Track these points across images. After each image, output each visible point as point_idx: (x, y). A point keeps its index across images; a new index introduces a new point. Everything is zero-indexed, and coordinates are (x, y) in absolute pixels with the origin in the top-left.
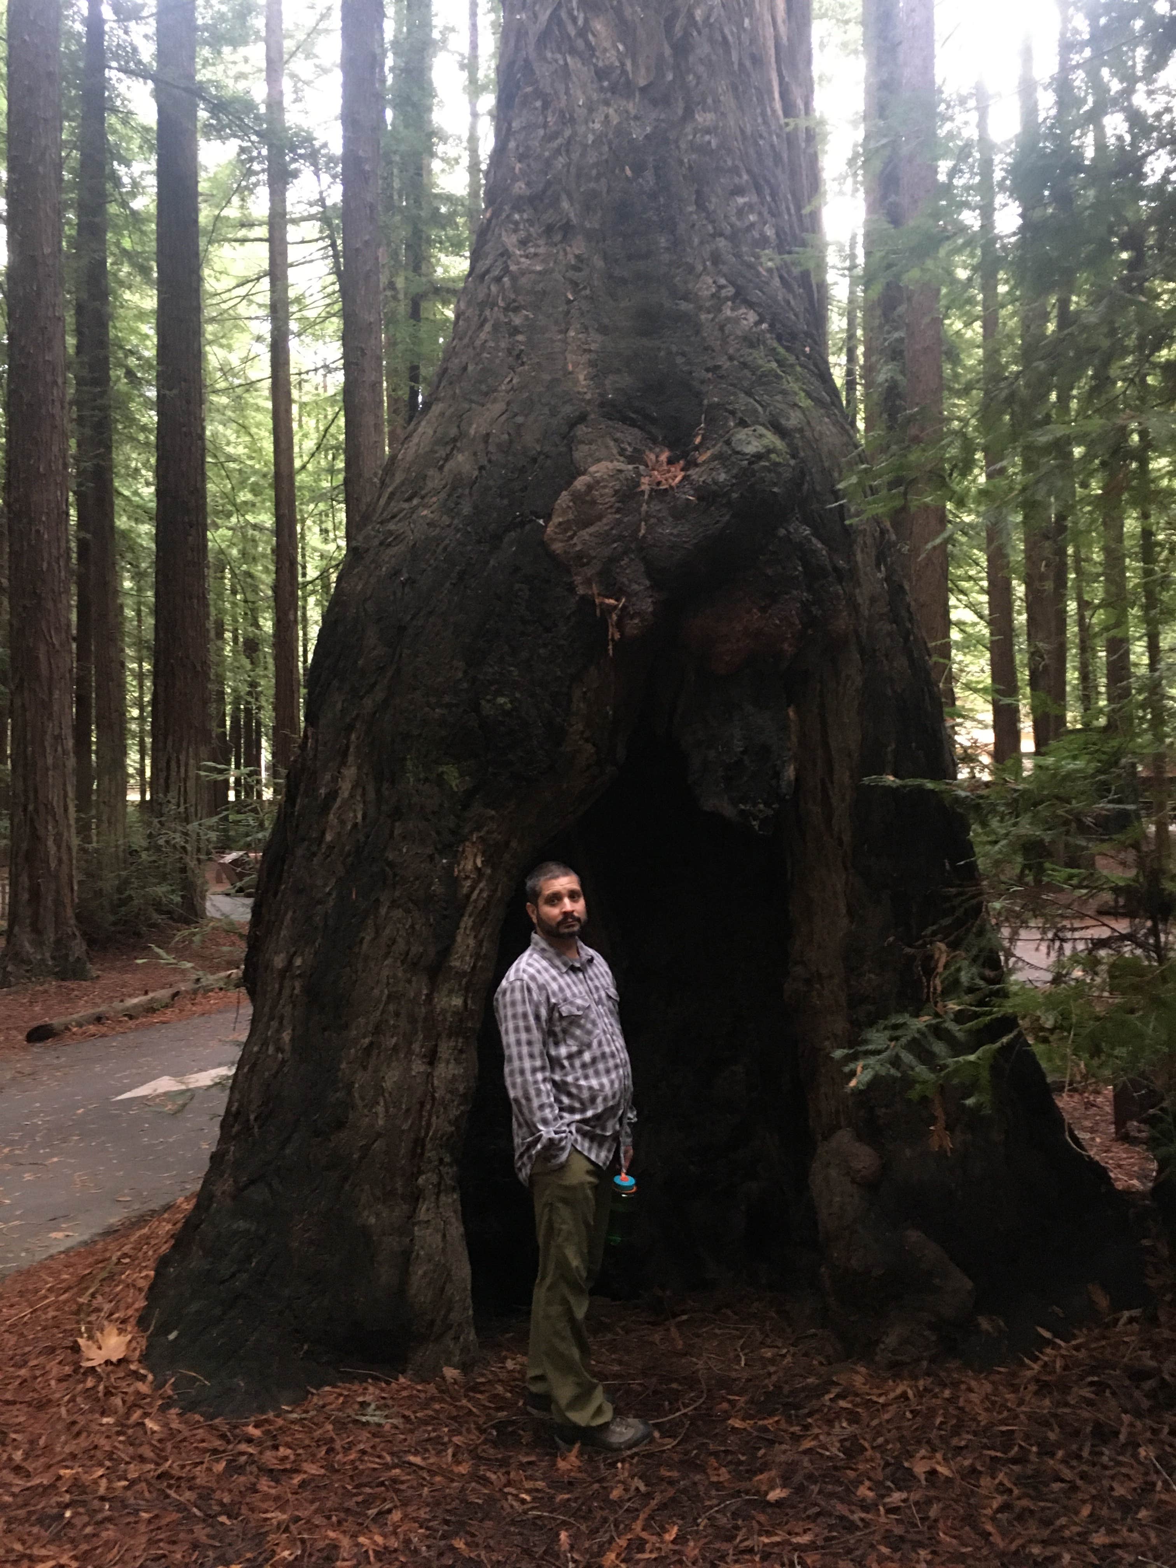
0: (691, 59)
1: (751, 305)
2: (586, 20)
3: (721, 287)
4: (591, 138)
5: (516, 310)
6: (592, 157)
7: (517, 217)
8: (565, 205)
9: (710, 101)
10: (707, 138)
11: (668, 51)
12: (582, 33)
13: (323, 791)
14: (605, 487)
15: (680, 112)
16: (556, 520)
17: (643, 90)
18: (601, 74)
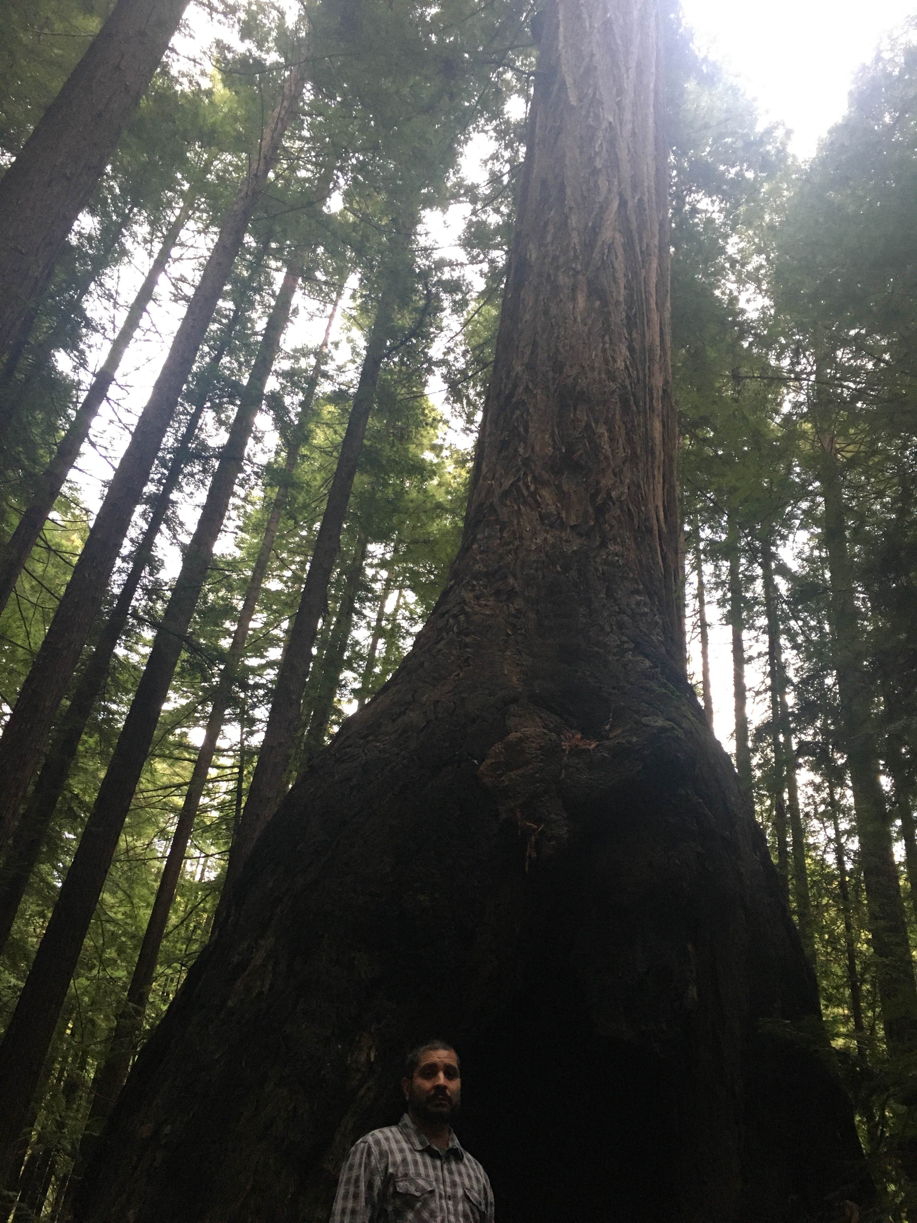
0: (607, 516)
1: (647, 656)
2: (536, 488)
3: (624, 642)
4: (534, 547)
5: (467, 635)
6: (533, 557)
7: (475, 583)
8: (511, 581)
9: (619, 540)
10: (617, 558)
11: (591, 510)
12: (533, 495)
13: (235, 959)
14: (533, 742)
15: (598, 543)
16: (488, 761)
17: (573, 527)
18: (542, 517)
